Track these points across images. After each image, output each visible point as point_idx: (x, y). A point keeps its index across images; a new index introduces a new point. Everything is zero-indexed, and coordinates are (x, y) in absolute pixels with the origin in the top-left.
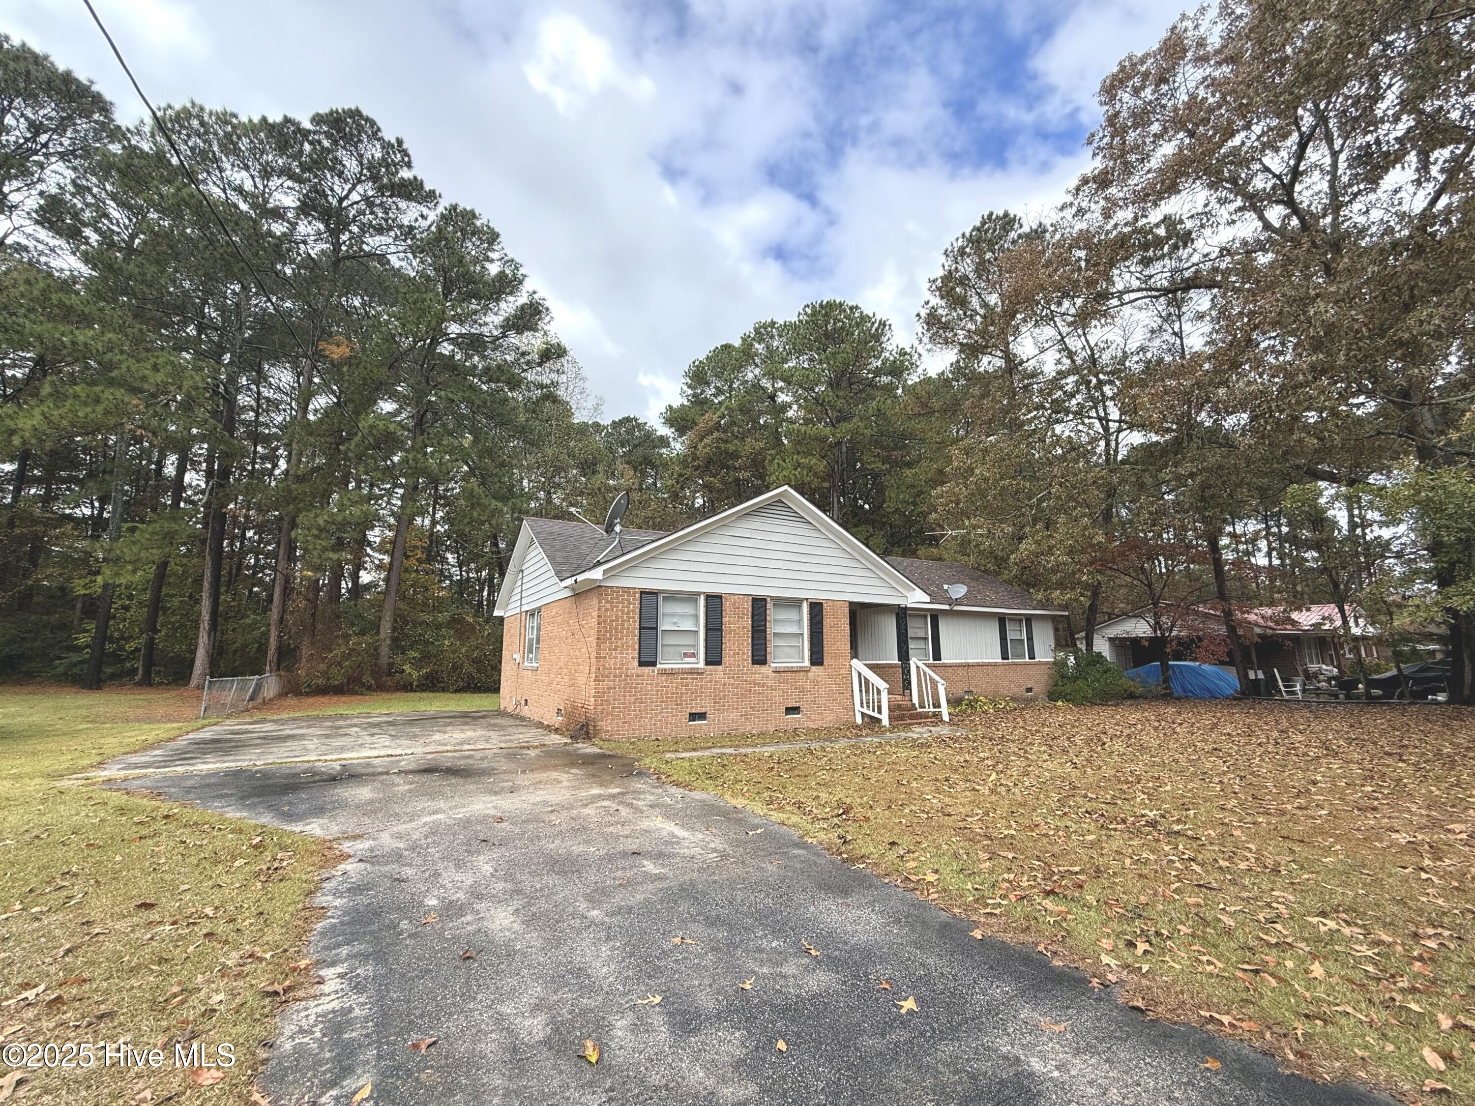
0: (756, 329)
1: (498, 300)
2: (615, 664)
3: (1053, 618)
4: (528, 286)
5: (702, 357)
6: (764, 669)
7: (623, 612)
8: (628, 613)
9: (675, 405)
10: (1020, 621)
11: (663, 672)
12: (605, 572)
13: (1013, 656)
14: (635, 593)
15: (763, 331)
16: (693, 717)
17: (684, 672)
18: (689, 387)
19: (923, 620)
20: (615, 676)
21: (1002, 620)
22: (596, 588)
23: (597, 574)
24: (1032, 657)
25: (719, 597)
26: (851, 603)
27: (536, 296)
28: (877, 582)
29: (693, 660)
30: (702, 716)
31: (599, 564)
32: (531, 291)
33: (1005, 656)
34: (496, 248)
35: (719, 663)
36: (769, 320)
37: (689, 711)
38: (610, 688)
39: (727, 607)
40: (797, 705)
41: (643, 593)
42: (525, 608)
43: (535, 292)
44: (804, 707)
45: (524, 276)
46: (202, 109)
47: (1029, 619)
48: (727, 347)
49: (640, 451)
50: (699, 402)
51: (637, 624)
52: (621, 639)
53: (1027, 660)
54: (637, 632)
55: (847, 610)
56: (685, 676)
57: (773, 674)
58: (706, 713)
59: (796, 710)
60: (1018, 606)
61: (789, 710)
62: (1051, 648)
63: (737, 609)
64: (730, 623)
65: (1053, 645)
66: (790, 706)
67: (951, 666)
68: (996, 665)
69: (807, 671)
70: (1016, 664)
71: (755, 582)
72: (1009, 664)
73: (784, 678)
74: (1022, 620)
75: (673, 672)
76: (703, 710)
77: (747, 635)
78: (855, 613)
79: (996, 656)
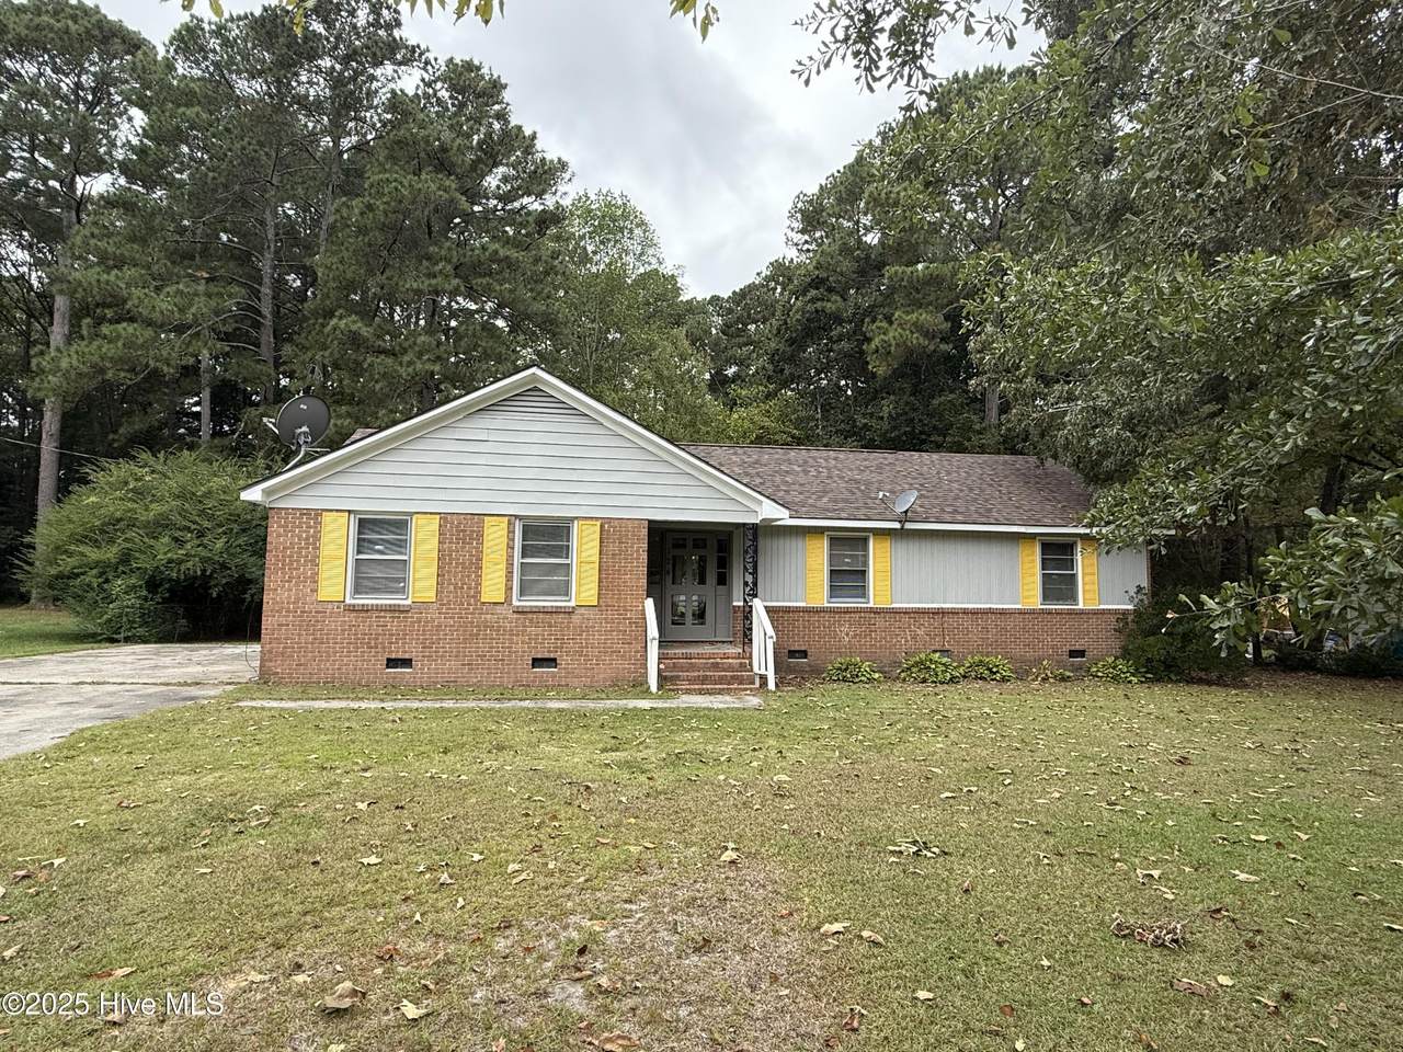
0: (881, 134)
2: (289, 597)
6: (500, 608)
7: (300, 537)
8: (307, 539)
16: (391, 663)
17: (379, 609)
19: (861, 544)
20: (289, 612)
22: (271, 512)
23: (255, 495)
25: (436, 517)
26: (650, 522)
28: (705, 492)
30: (407, 663)
37: (387, 656)
39: (447, 531)
40: (552, 656)
44: (563, 660)
51: (319, 552)
52: (297, 568)
54: (318, 560)
55: (645, 532)
56: (382, 614)
57: (515, 616)
58: (411, 660)
59: (552, 662)
60: (1063, 523)
61: (537, 662)
62: (1139, 589)
63: (461, 532)
64: (451, 551)
65: (1145, 583)
66: (539, 656)
67: (906, 612)
68: (1021, 612)
69: (570, 612)
70: (1049, 612)
71: (489, 496)
72: (1033, 612)
73: (531, 620)
74: (1076, 542)
75: (365, 610)
76: (407, 656)
77: (476, 564)
78: (730, 534)
79: (1028, 595)
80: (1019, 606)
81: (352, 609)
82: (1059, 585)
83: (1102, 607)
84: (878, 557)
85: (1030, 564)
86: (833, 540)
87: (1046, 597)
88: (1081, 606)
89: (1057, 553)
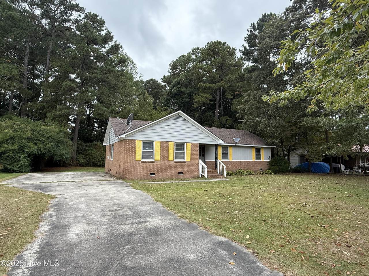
0: (192, 50)
1: (105, 44)
2: (129, 160)
4: (114, 40)
5: (175, 60)
6: (172, 162)
7: (131, 146)
8: (133, 146)
9: (166, 75)
12: (126, 135)
14: (135, 141)
15: (194, 51)
16: (151, 174)
17: (148, 162)
18: (170, 69)
19: (227, 148)
20: (129, 163)
22: (124, 140)
23: (124, 136)
25: (159, 142)
26: (199, 144)
27: (117, 42)
28: (209, 138)
30: (154, 174)
31: (125, 133)
32: (115, 41)
34: (104, 26)
36: (197, 47)
37: (150, 172)
38: (128, 166)
39: (162, 145)
40: (182, 172)
41: (137, 141)
42: (110, 144)
43: (116, 41)
44: (184, 172)
45: (113, 36)
48: (183, 56)
49: (155, 91)
50: (174, 75)
51: (135, 149)
52: (131, 153)
54: (135, 151)
55: (198, 146)
56: (149, 163)
57: (175, 163)
58: (155, 173)
59: (182, 173)
60: (259, 144)
61: (179, 173)
62: (270, 157)
63: (165, 145)
64: (162, 149)
65: (270, 156)
66: (180, 172)
67: (235, 162)
68: (253, 162)
69: (185, 162)
70: (257, 162)
71: (170, 138)
72: (254, 161)
73: (178, 164)
74: (260, 148)
75: (145, 162)
76: (154, 173)
77: (168, 152)
78: (205, 146)
79: (254, 159)
80: (252, 160)
81: (143, 162)
82: (258, 157)
83: (264, 160)
84: (230, 151)
85: (254, 152)
86: (222, 147)
87: (256, 159)
88: (261, 160)
89: (258, 150)
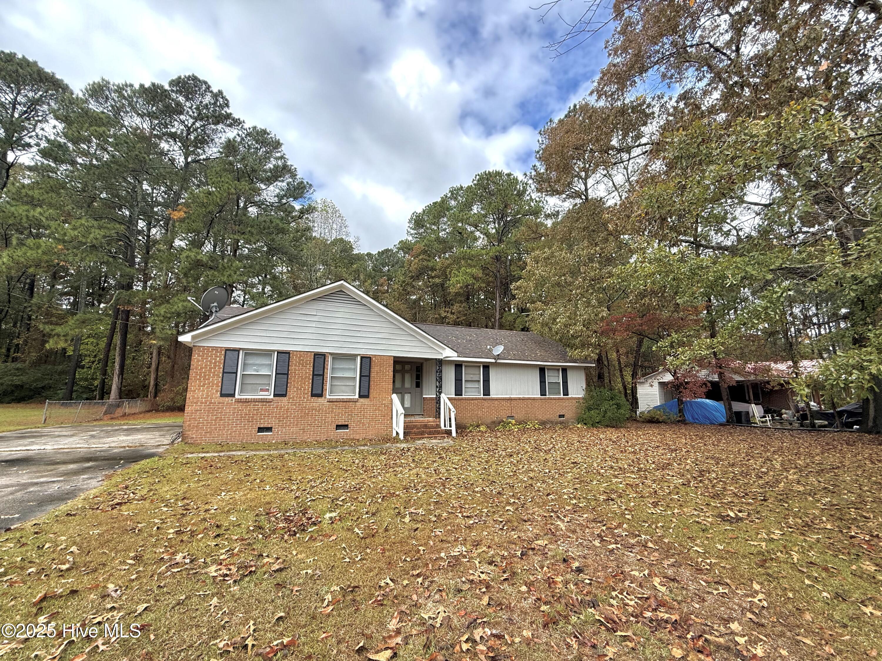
2: (203, 395)
3: (586, 368)
6: (320, 400)
7: (211, 362)
8: (215, 363)
10: (558, 370)
11: (239, 401)
13: (549, 394)
14: (221, 350)
15: (455, 193)
16: (260, 430)
17: (255, 401)
19: (477, 369)
20: (202, 403)
21: (542, 370)
22: (193, 347)
24: (566, 393)
25: (288, 353)
26: (394, 357)
28: (419, 344)
29: (266, 393)
30: (269, 429)
33: (543, 393)
35: (284, 395)
37: (259, 426)
38: (197, 410)
39: (294, 360)
40: (346, 423)
41: (227, 350)
44: (352, 425)
46: (109, 83)
47: (565, 370)
51: (221, 370)
52: (209, 379)
53: (562, 396)
54: (221, 375)
55: (392, 362)
56: (257, 404)
57: (328, 403)
59: (346, 426)
60: (555, 360)
61: (338, 427)
63: (301, 361)
65: (584, 386)
66: (340, 424)
67: (497, 400)
68: (541, 399)
69: (355, 401)
70: (551, 399)
71: (317, 343)
73: (336, 406)
76: (270, 426)
77: (309, 377)
78: (422, 364)
80: (539, 396)
82: (554, 388)
83: (570, 396)
86: (466, 367)
